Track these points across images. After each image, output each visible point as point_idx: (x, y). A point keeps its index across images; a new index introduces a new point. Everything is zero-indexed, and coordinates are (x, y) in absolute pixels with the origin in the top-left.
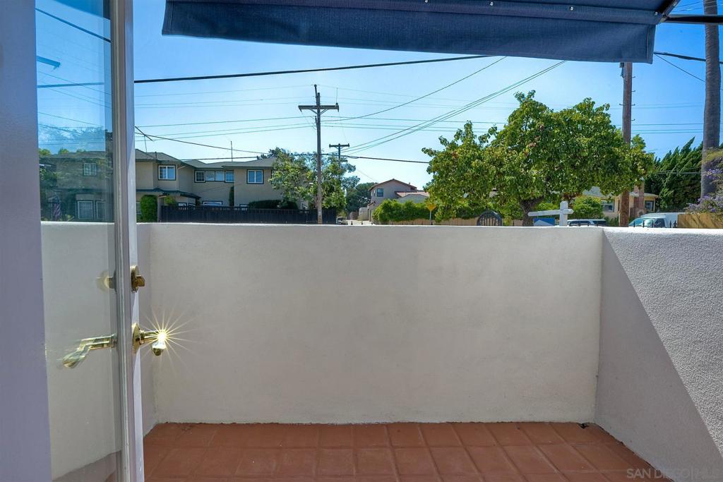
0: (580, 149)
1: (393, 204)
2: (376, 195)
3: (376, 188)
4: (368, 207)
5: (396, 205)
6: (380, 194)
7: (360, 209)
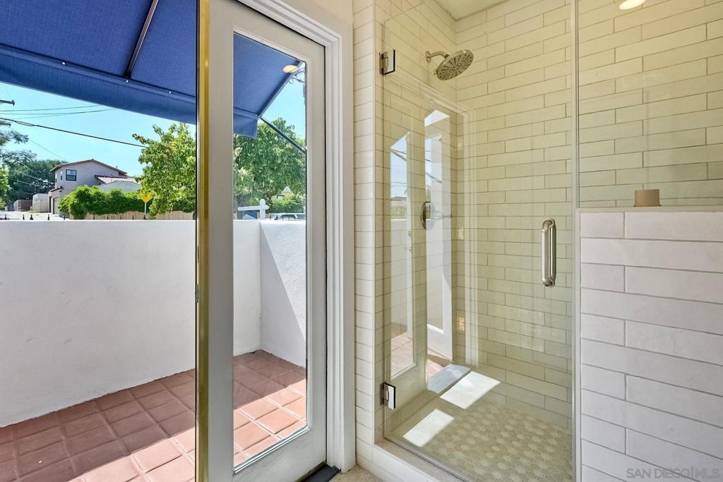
0: (275, 157)
1: (92, 192)
2: (64, 178)
3: (64, 169)
4: (50, 194)
5: (98, 194)
6: (71, 178)
7: (35, 197)
